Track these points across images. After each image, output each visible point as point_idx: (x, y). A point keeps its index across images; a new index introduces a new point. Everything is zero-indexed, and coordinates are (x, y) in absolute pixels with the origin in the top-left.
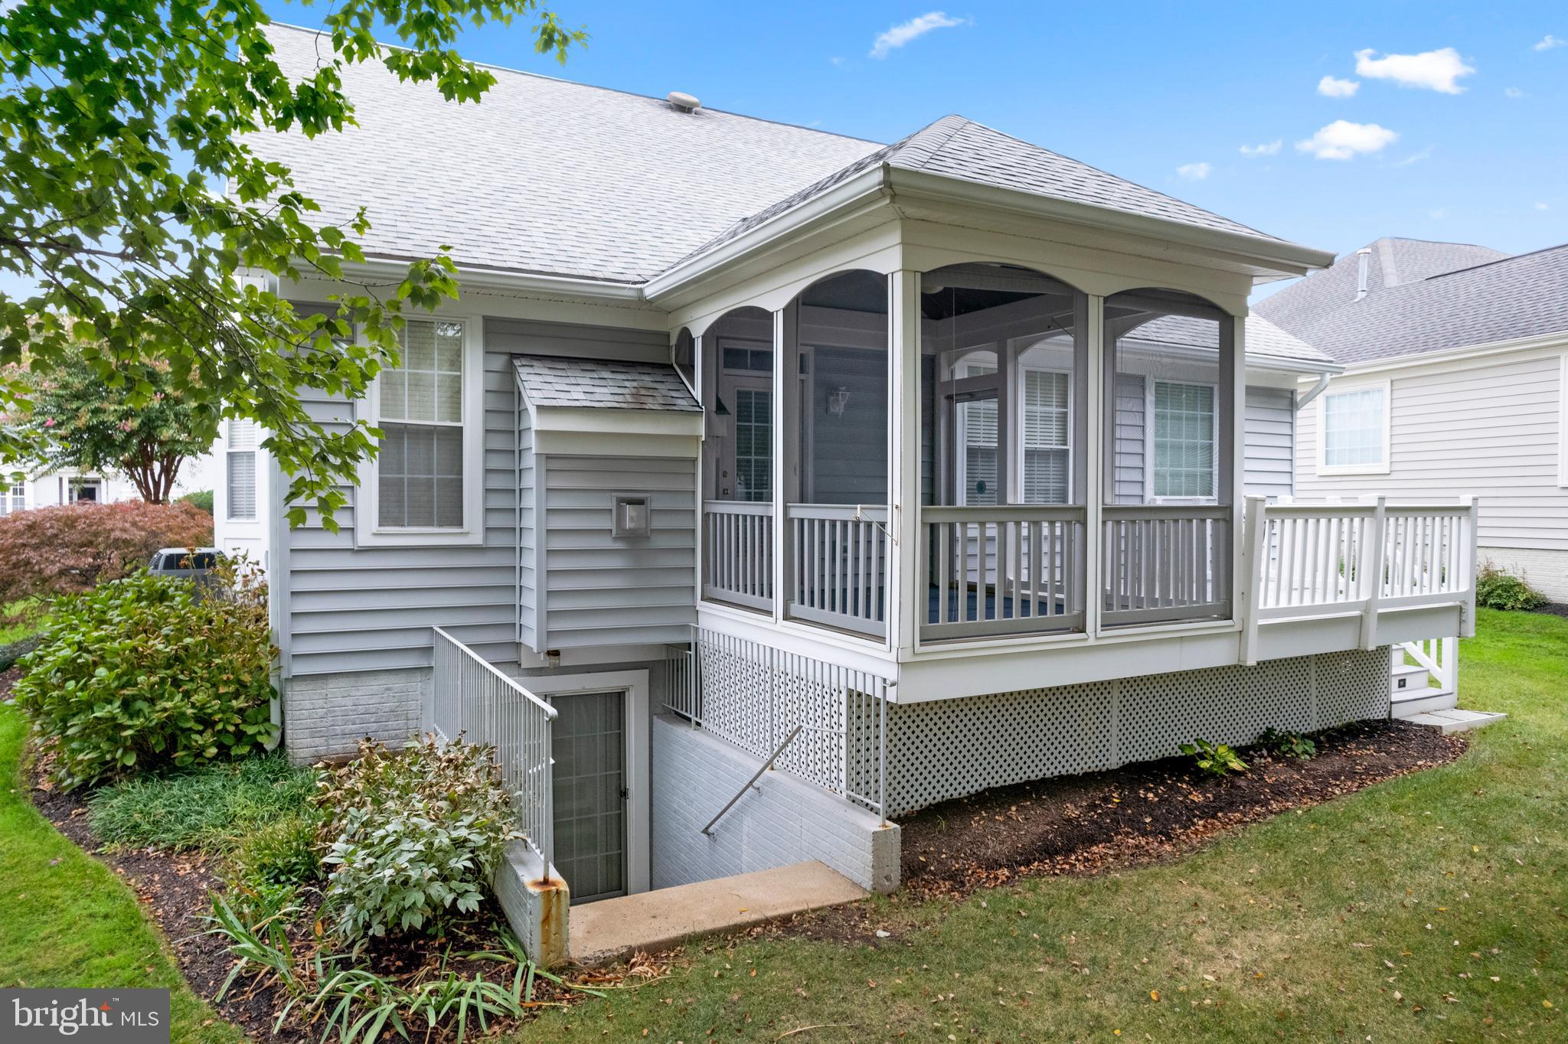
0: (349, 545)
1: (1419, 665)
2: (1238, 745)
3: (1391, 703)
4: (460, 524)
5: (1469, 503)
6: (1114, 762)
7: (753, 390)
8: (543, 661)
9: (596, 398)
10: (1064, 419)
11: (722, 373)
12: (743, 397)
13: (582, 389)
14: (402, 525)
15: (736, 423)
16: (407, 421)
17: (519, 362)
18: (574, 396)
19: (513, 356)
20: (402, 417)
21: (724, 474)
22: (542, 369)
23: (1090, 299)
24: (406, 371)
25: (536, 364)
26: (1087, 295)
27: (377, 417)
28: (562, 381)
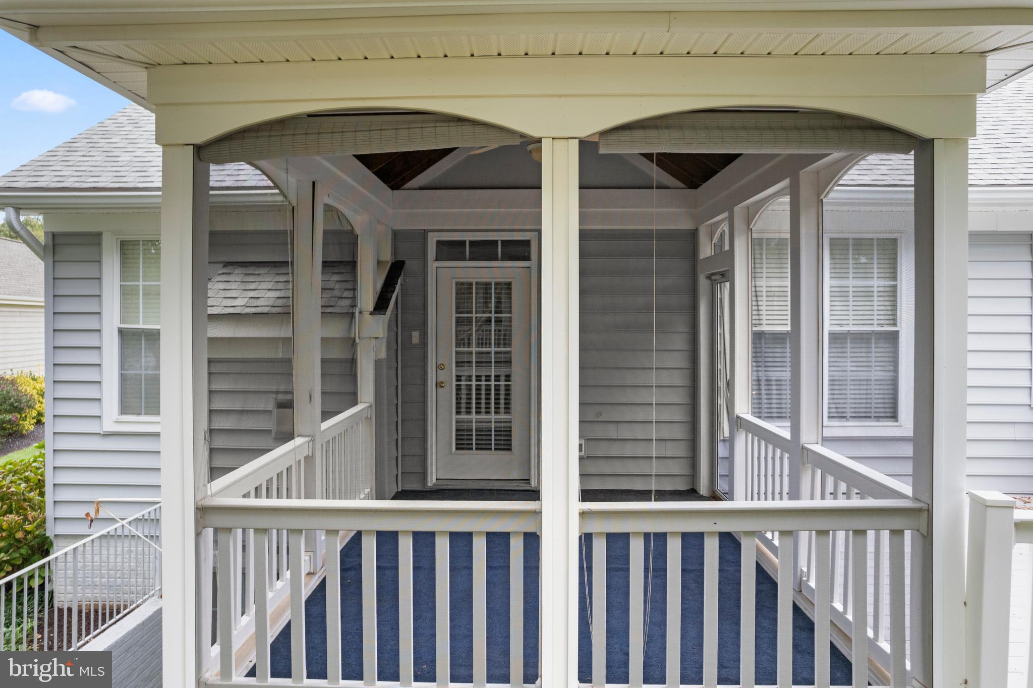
0: (97, 430)
7: (474, 281)
9: (258, 302)
10: (893, 293)
11: (432, 265)
12: (463, 290)
13: (252, 294)
14: (139, 414)
15: (454, 315)
16: (141, 326)
17: (224, 270)
18: (235, 303)
19: (227, 264)
20: (138, 323)
21: (440, 367)
22: (238, 274)
23: (546, 145)
24: (141, 283)
25: (238, 270)
26: (539, 141)
27: (117, 324)
28: (243, 286)
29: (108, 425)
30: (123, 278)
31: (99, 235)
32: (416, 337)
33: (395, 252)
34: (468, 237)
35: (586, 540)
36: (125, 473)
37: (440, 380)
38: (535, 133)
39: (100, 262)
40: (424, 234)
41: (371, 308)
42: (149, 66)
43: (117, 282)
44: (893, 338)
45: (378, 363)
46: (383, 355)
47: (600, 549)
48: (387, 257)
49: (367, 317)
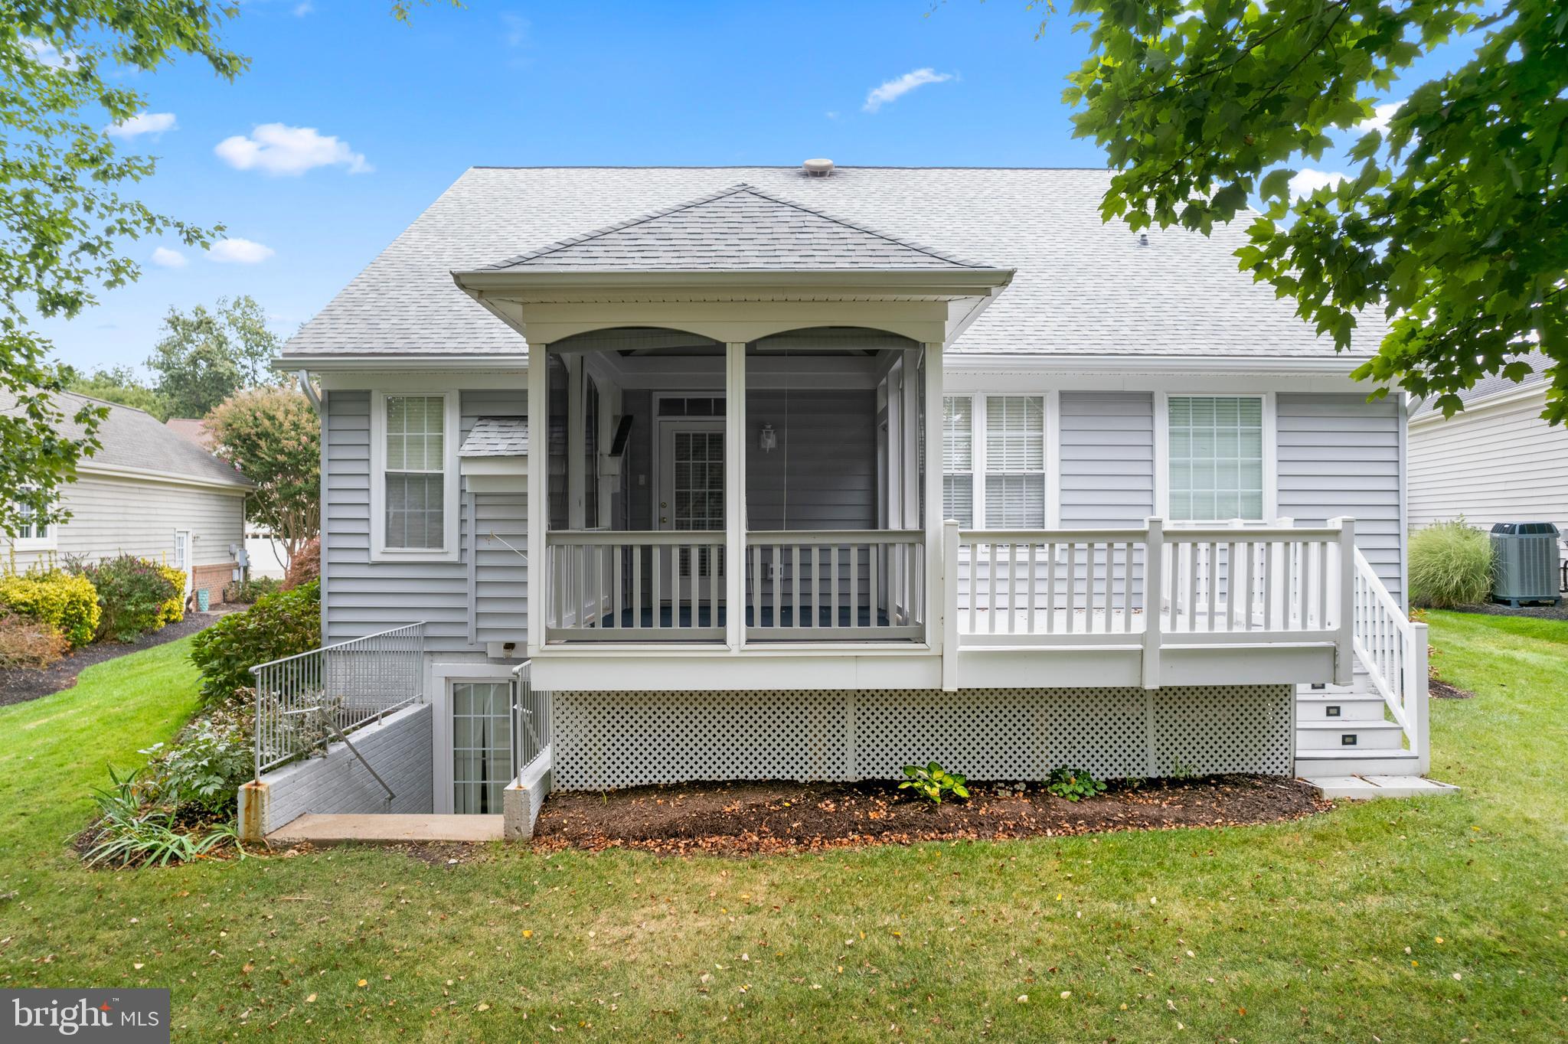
0: (366, 560)
1: (1395, 721)
2: (1029, 779)
3: (1295, 759)
4: (441, 546)
5: (1338, 526)
6: (851, 775)
7: (691, 433)
8: (501, 653)
9: (515, 448)
10: (1040, 442)
11: (656, 419)
12: (682, 440)
13: (510, 441)
14: (403, 547)
15: (675, 462)
16: (405, 470)
17: (480, 423)
18: (497, 448)
19: (481, 418)
20: (402, 468)
21: (662, 505)
22: (493, 427)
23: (728, 347)
24: (405, 434)
25: (492, 423)
26: (725, 344)
27: (384, 469)
28: (500, 435)
29: (376, 556)
30: (389, 429)
31: (368, 392)
32: (642, 479)
33: (625, 408)
34: (686, 396)
35: (750, 550)
36: (391, 598)
37: (663, 501)
38: (723, 340)
39: (369, 416)
40: (649, 393)
41: (609, 452)
42: (523, 304)
43: (384, 433)
44: (1040, 480)
45: (614, 496)
46: (618, 489)
47: (757, 553)
48: (619, 413)
49: (607, 458)
